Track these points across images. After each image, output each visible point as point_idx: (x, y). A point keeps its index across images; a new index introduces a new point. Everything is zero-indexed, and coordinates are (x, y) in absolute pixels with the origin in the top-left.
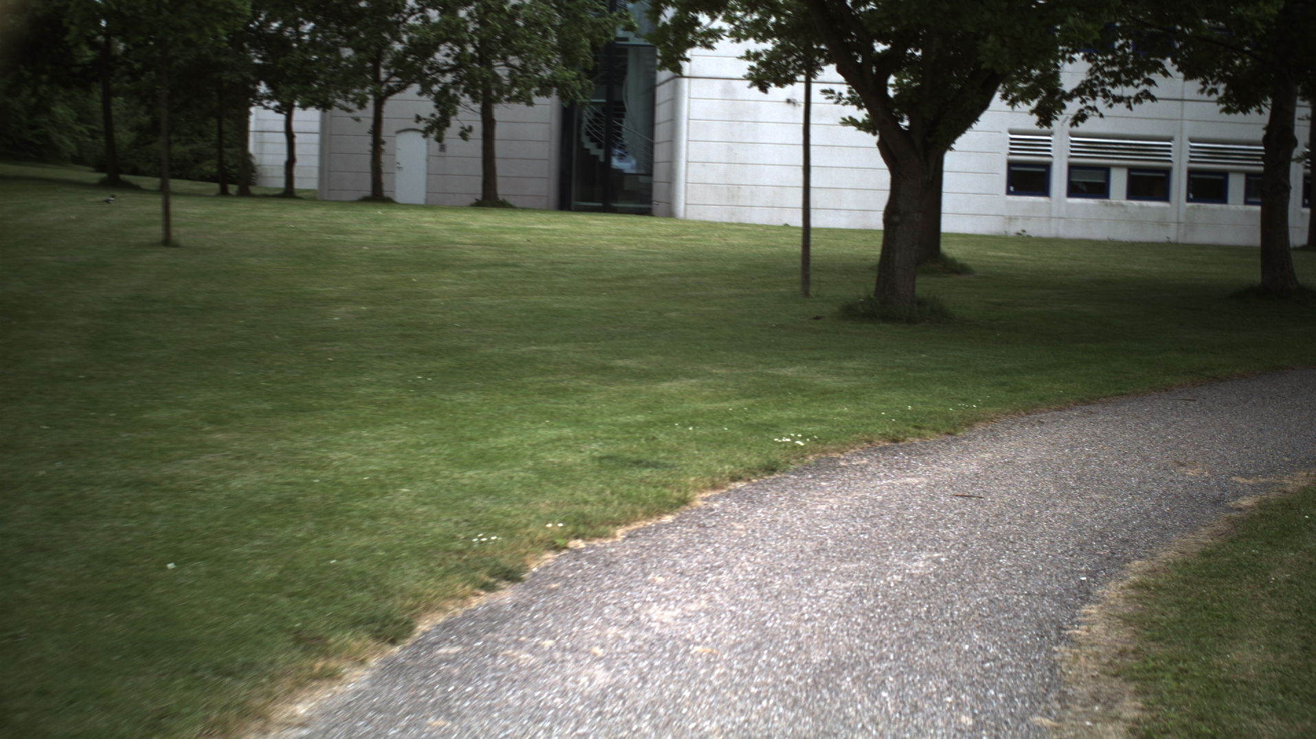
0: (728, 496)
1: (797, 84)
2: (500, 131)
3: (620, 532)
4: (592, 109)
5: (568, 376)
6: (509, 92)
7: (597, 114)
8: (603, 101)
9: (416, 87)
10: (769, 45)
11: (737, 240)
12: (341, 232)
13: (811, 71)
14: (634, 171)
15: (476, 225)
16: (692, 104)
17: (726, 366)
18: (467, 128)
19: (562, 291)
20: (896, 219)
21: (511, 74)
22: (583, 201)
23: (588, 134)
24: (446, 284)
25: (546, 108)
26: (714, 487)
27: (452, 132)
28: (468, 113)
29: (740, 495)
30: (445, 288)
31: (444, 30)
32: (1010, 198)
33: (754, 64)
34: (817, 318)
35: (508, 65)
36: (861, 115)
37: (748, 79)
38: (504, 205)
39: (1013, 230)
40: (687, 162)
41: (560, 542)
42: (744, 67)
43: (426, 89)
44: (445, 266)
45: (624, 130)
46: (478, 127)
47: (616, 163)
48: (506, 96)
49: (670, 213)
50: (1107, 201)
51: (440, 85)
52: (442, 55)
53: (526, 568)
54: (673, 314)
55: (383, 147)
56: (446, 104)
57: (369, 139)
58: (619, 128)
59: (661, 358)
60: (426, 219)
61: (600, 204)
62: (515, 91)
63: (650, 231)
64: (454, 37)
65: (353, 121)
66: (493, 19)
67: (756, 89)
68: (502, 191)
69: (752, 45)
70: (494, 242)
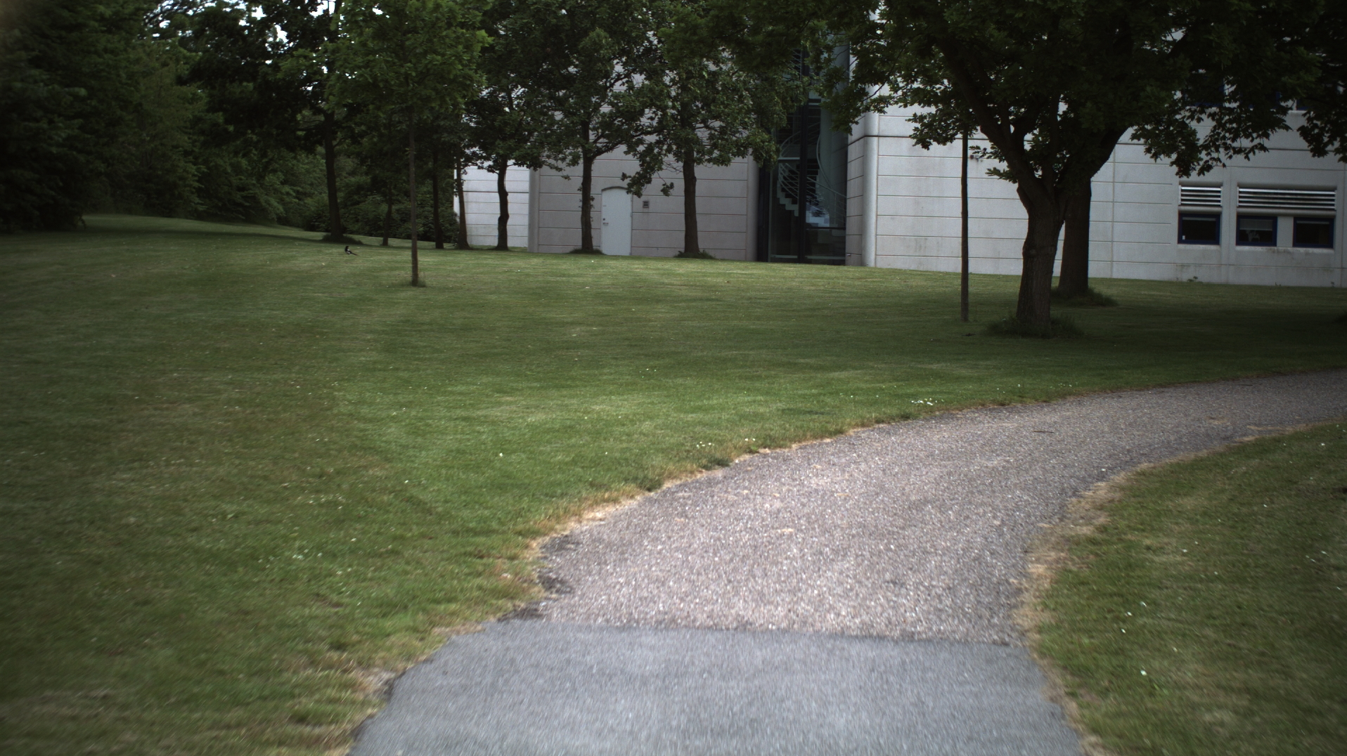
0: (872, 431)
1: (955, 142)
2: (700, 188)
3: (794, 446)
4: (786, 167)
5: (762, 369)
6: (710, 153)
7: (791, 171)
8: (798, 158)
9: (623, 148)
10: (933, 110)
12: (564, 275)
13: (967, 130)
14: (828, 225)
15: (681, 271)
16: (880, 161)
17: (886, 363)
18: (669, 184)
19: (758, 318)
20: (1033, 252)
21: (711, 137)
22: (778, 254)
23: (783, 190)
24: (661, 312)
25: (743, 168)
26: (863, 425)
27: (652, 189)
28: (671, 171)
29: (881, 431)
30: (660, 315)
31: (649, 97)
32: (1182, 246)
33: (918, 125)
34: (969, 335)
35: (707, 127)
36: (1003, 166)
37: (914, 138)
38: (704, 256)
39: (1186, 276)
40: (877, 215)
41: (753, 448)
42: (910, 128)
43: (631, 149)
44: (658, 300)
45: (817, 186)
46: (680, 185)
47: (811, 219)
48: (707, 157)
49: (862, 262)
50: (1275, 248)
51: (646, 146)
52: (648, 118)
53: (732, 461)
54: (851, 333)
55: (592, 203)
56: (650, 163)
57: (580, 196)
58: (814, 185)
59: (835, 358)
60: (636, 266)
61: (796, 257)
62: (716, 153)
63: (838, 275)
64: (659, 103)
65: (563, 179)
66: (694, 85)
67: (919, 146)
68: (702, 245)
69: (917, 109)
70: (698, 284)
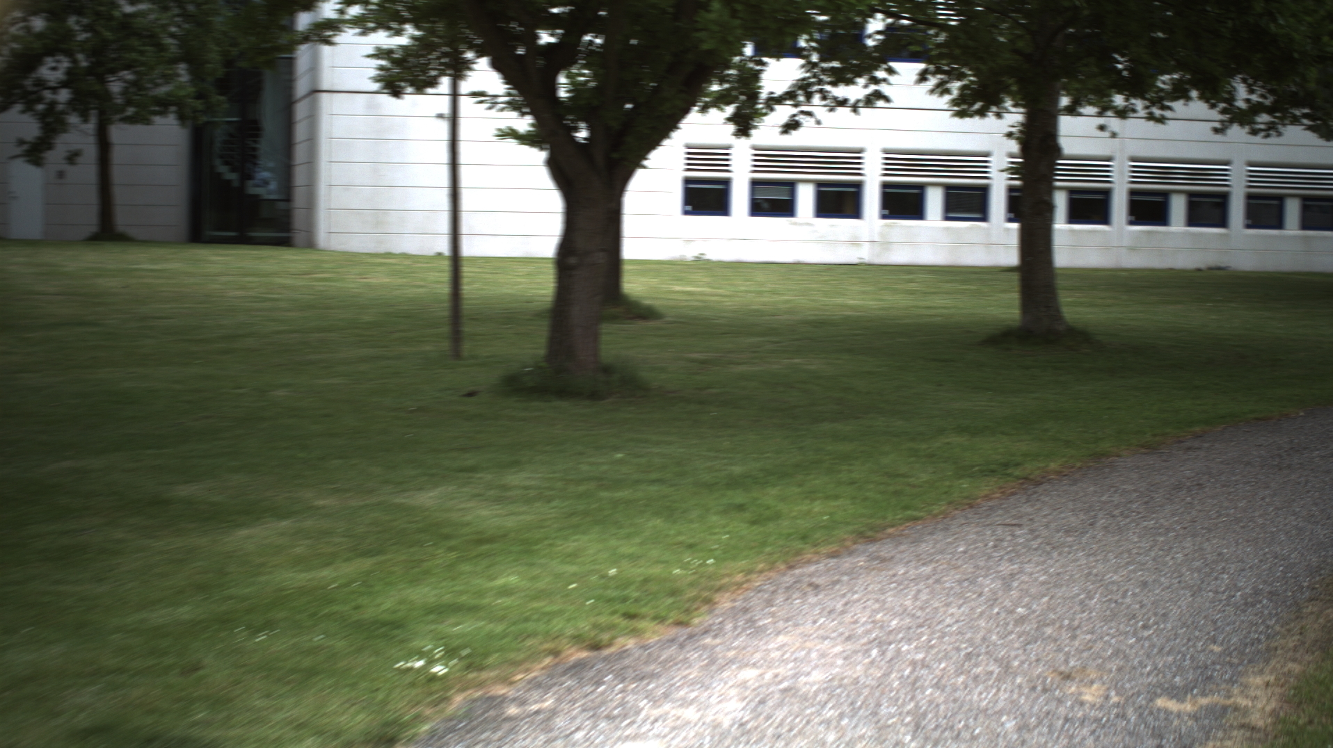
1: (438, 88)
2: (118, 155)
4: (224, 129)
6: (123, 111)
7: (230, 135)
8: (237, 119)
9: (18, 107)
10: (404, 39)
11: (379, 279)
13: (458, 69)
14: (274, 197)
16: (332, 122)
18: (75, 151)
20: (572, 260)
21: (125, 91)
23: (221, 156)
27: (55, 156)
28: (79, 135)
31: (51, 40)
32: (687, 218)
33: (384, 63)
34: (471, 394)
36: (524, 124)
37: (378, 81)
38: (123, 238)
39: (690, 253)
40: (328, 185)
42: (372, 67)
43: (29, 108)
46: (91, 151)
48: (121, 117)
49: (310, 244)
50: (794, 219)
51: (47, 103)
52: (49, 70)
56: (52, 124)
62: (131, 111)
64: (64, 49)
66: (104, 27)
67: (387, 93)
68: (122, 220)
69: (382, 39)
